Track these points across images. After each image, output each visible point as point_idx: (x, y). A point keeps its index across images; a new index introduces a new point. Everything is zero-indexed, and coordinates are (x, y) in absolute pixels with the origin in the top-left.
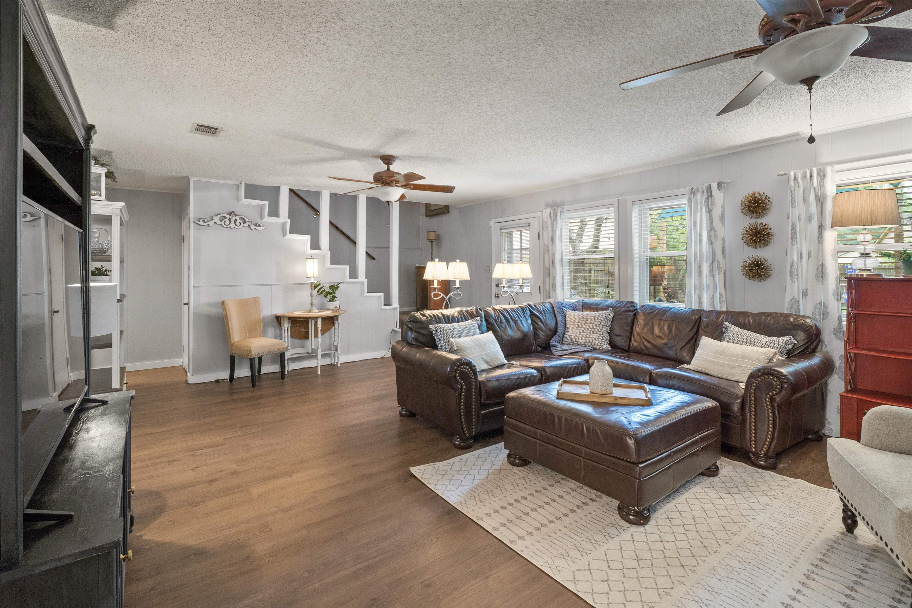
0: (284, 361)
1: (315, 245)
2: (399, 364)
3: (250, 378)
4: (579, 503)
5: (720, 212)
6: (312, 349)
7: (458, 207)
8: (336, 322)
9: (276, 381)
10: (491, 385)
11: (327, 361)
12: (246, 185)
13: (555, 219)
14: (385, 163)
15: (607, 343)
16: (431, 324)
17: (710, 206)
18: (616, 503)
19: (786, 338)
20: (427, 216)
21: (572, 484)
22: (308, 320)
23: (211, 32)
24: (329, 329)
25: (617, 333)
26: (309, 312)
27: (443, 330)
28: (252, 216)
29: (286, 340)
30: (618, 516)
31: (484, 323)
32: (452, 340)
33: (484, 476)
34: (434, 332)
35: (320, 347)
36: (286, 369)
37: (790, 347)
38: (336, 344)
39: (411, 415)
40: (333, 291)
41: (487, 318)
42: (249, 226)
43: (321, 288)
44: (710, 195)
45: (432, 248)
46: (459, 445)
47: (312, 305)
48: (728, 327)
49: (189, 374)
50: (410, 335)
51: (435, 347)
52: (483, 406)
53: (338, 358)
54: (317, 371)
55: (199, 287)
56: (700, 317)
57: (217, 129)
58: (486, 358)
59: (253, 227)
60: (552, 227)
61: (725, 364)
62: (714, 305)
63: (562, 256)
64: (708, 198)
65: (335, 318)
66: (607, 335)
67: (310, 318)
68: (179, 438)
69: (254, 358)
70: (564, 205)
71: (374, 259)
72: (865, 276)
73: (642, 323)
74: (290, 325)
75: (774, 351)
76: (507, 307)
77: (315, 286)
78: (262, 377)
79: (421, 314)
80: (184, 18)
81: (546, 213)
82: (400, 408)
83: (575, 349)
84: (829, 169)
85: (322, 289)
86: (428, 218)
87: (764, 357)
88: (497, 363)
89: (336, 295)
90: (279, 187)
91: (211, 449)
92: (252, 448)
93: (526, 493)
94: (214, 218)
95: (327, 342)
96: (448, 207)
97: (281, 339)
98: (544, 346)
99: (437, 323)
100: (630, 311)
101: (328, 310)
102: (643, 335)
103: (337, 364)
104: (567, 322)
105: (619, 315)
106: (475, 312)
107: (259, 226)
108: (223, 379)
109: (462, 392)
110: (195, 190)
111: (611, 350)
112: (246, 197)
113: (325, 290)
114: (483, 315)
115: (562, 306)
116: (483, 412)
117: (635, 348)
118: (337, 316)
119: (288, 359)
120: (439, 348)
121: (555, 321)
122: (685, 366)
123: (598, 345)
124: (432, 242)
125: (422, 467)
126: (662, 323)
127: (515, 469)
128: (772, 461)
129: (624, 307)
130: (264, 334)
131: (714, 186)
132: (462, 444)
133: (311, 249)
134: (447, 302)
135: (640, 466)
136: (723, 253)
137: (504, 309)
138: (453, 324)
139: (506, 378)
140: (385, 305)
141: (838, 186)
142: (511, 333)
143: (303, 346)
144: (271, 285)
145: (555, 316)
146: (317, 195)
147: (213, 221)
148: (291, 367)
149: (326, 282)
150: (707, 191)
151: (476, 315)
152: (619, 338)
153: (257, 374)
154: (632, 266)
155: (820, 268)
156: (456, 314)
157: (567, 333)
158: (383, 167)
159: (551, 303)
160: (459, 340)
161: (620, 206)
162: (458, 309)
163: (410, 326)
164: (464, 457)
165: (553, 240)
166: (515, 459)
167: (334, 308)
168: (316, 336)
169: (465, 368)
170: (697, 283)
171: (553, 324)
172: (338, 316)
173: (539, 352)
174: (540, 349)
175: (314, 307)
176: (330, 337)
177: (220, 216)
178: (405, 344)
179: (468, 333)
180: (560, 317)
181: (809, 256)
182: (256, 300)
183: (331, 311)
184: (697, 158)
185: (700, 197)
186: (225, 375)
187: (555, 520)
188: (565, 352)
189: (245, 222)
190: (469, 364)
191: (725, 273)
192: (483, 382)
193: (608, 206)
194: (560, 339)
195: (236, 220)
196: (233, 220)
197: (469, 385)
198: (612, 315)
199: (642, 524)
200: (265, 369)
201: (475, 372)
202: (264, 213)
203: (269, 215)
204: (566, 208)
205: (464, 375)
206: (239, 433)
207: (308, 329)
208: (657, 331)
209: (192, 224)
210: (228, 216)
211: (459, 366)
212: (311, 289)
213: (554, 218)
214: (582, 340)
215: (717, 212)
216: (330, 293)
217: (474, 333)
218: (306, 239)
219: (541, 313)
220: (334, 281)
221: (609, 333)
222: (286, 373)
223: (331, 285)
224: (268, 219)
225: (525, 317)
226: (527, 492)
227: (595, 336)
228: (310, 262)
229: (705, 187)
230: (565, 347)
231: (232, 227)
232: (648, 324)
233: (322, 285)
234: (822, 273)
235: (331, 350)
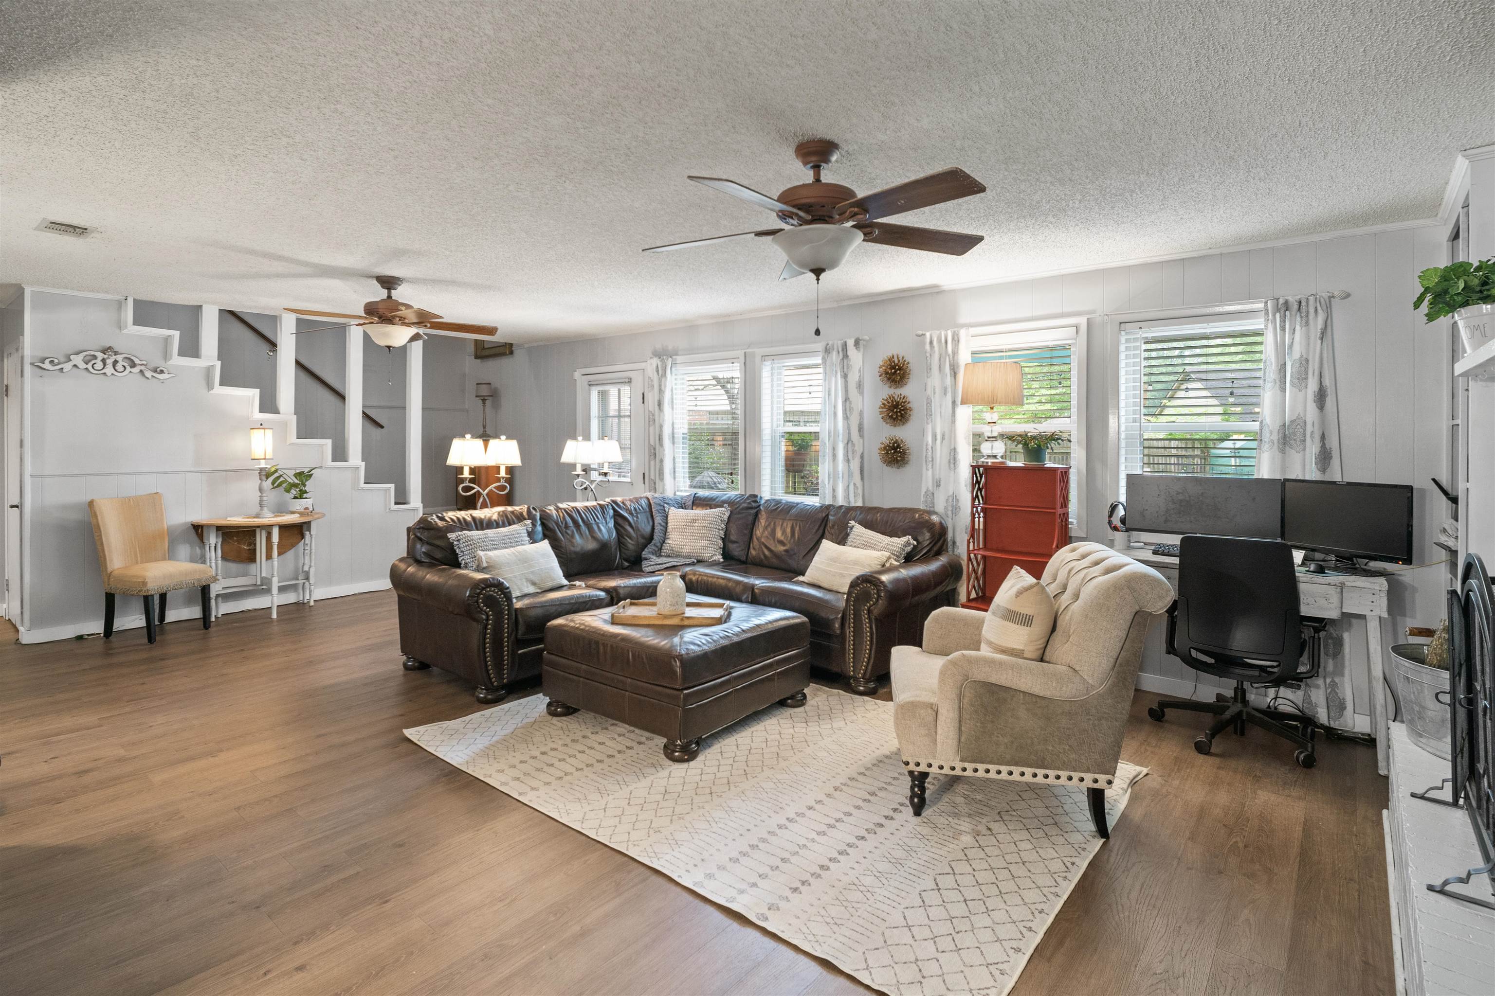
0: (209, 599)
1: (268, 404)
2: (402, 593)
3: (145, 630)
4: (621, 747)
5: (857, 378)
6: (262, 579)
7: (526, 346)
8: (307, 533)
9: (192, 633)
10: (533, 613)
11: (290, 598)
12: (136, 301)
13: (664, 375)
14: (383, 287)
15: (719, 553)
16: (453, 531)
17: (845, 370)
18: (662, 741)
19: (904, 539)
20: (477, 357)
21: (623, 728)
22: (255, 531)
23: (87, 131)
24: (293, 545)
25: (733, 538)
26: (257, 516)
27: (469, 541)
28: (151, 356)
29: (213, 565)
30: (663, 756)
31: (539, 528)
32: (481, 553)
33: (508, 731)
34: (455, 543)
35: (275, 574)
36: (213, 614)
37: (909, 549)
38: (306, 568)
39: (423, 666)
40: (302, 481)
41: (544, 521)
42: (141, 371)
43: (278, 478)
44: (846, 356)
45: (484, 410)
46: (485, 697)
47: (261, 505)
48: (853, 526)
49: (21, 629)
50: (421, 549)
51: (458, 565)
52: (520, 643)
53: (310, 591)
54: (271, 614)
55: (42, 476)
56: (827, 515)
57: (86, 229)
58: (532, 577)
59: (149, 374)
60: (660, 386)
61: (836, 573)
62: (849, 499)
63: (673, 429)
64: (843, 359)
65: (305, 527)
66: (720, 542)
67: (258, 527)
68: (15, 724)
69: (152, 596)
70: (677, 355)
71: (382, 427)
72: (990, 464)
73: (763, 524)
74: (220, 540)
75: (887, 554)
76: (579, 505)
77: (265, 474)
78: (167, 628)
79: (438, 517)
80: (46, 114)
81: (651, 364)
82: (405, 657)
83: (673, 562)
84: (963, 333)
85: (282, 479)
86: (478, 361)
87: (876, 562)
88: (550, 584)
89: (307, 488)
90: (200, 307)
91: (77, 734)
92: (151, 727)
93: (558, 744)
94: (72, 357)
95: (291, 566)
96: (511, 345)
97: (204, 562)
98: (632, 559)
99: (462, 529)
100: (751, 508)
101: (293, 513)
102: (763, 540)
103: (308, 602)
104: (669, 524)
105: (739, 513)
106: (525, 514)
107: (162, 372)
108: (92, 635)
109: (487, 625)
110: (34, 307)
111: (723, 562)
112: (136, 323)
113: (286, 481)
114: (538, 517)
115: (664, 503)
116: (520, 652)
117: (754, 557)
118: (308, 524)
119: (217, 596)
120: (462, 565)
121: (651, 523)
122: (801, 578)
123: (706, 556)
124: (484, 401)
125: (421, 729)
126: (785, 524)
127: (555, 720)
128: (872, 685)
129: (744, 502)
130: (171, 555)
131: (851, 343)
132: (489, 697)
133: (260, 412)
134: (484, 499)
135: (685, 692)
136: (859, 431)
137: (573, 508)
138: (486, 531)
139: (557, 603)
140: (396, 503)
141: (973, 353)
142: (582, 543)
143: (246, 574)
144: (185, 472)
145: (652, 516)
146: (274, 320)
147: (71, 364)
148: (220, 609)
149: (289, 467)
150: (843, 350)
151: (526, 517)
152: (735, 545)
153: (157, 623)
154: (761, 445)
155: (952, 454)
156: (495, 517)
157: (667, 541)
158: (381, 294)
159: (648, 499)
160: (491, 554)
161: (747, 363)
162: (501, 509)
163: (419, 535)
164: (488, 712)
165: (660, 404)
166: (557, 707)
167: (302, 510)
168: (269, 557)
169: (493, 592)
170: (831, 470)
171: (648, 529)
172: (310, 522)
173: (625, 569)
174: (627, 564)
175: (265, 509)
176: (297, 557)
177: (84, 354)
178: (411, 561)
179: (510, 542)
180: (658, 518)
181: (943, 438)
182: (154, 499)
183: (297, 515)
184: (835, 305)
185: (835, 357)
186: (97, 627)
187: (585, 768)
188: (658, 566)
189: (133, 365)
190: (499, 586)
191: (862, 457)
192: (521, 609)
193: (733, 360)
194: (657, 549)
195: (115, 363)
196: (109, 362)
197: (499, 615)
198: (727, 514)
199: (687, 761)
200: (172, 616)
201: (508, 597)
202: (172, 351)
203: (181, 354)
204: (679, 359)
205: (491, 602)
206: (127, 709)
207: (255, 545)
208: (779, 534)
209: (28, 369)
210: (100, 355)
211: (483, 589)
212: (260, 479)
213: (662, 373)
214: (686, 550)
215: (853, 378)
216: (295, 485)
217: (519, 543)
218: (253, 394)
219: (631, 514)
220: (304, 465)
221: (723, 539)
222: (213, 619)
223: (298, 471)
224: (177, 361)
225: (605, 519)
226: (560, 742)
227: (704, 543)
228: (257, 435)
229: (840, 343)
230: (660, 560)
231: (109, 374)
232: (769, 525)
233: (280, 473)
234: (955, 459)
235: (298, 579)
